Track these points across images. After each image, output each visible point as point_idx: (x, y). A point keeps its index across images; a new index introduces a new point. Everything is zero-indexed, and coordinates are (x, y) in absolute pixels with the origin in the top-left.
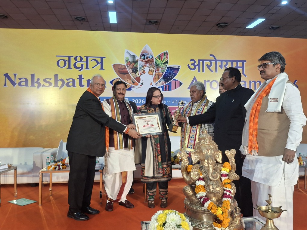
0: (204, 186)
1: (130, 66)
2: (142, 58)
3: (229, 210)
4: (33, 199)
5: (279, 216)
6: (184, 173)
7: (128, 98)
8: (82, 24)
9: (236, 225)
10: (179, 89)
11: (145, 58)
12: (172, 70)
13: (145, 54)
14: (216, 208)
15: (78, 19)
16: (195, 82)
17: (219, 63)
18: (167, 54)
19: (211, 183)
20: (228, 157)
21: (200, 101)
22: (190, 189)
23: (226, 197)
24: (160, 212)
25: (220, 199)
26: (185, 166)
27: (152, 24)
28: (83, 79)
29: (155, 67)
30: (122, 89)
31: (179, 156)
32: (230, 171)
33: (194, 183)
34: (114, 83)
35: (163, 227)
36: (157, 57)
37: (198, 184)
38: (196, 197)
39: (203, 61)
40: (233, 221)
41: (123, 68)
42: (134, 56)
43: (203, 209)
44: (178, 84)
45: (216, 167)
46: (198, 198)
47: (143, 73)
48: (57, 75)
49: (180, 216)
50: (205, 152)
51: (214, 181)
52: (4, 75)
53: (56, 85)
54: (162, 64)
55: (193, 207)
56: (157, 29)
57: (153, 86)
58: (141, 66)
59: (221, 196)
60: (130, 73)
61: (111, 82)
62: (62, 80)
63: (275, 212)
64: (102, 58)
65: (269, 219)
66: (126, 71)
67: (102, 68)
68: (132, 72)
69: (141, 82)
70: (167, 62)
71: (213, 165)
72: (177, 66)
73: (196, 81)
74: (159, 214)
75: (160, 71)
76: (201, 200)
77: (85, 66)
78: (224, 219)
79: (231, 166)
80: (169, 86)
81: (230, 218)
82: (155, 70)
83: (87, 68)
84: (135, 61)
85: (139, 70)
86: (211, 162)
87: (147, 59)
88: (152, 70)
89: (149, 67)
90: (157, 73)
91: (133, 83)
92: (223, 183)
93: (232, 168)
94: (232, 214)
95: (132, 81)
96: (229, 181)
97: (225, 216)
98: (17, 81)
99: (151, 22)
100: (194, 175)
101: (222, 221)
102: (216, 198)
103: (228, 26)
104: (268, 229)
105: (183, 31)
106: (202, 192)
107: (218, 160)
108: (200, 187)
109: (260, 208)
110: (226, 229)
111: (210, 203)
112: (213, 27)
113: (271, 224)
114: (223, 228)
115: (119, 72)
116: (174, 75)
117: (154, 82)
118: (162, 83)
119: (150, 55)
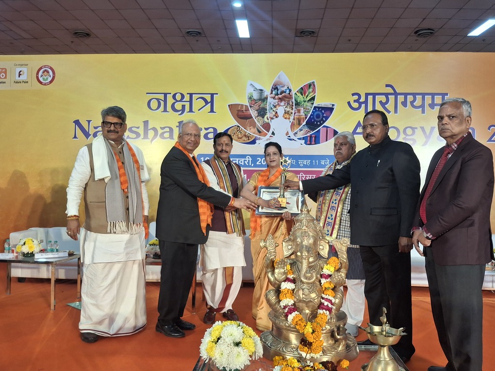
0: (293, 290)
1: (255, 106)
2: (274, 92)
6: (268, 270)
7: (251, 156)
8: (197, 41)
9: (337, 352)
11: (279, 93)
13: (278, 87)
14: (304, 324)
15: (191, 34)
16: (358, 129)
17: (401, 99)
18: (315, 86)
19: (302, 287)
21: (346, 163)
22: (275, 294)
23: (323, 309)
25: (315, 311)
27: (306, 35)
29: (294, 107)
30: (226, 144)
33: (279, 287)
35: (215, 343)
36: (297, 92)
37: (284, 288)
38: (280, 305)
39: (374, 95)
40: (334, 346)
41: (244, 109)
42: (261, 90)
43: (286, 324)
44: (330, 133)
47: (274, 117)
48: (147, 121)
49: (242, 330)
50: (299, 240)
51: (308, 283)
52: (74, 122)
53: (146, 136)
54: (305, 101)
57: (289, 137)
58: (272, 106)
59: (317, 306)
60: (254, 118)
62: (154, 129)
64: (212, 95)
65: (381, 345)
66: (249, 113)
67: (212, 111)
68: (258, 116)
70: (313, 99)
74: (217, 325)
75: (302, 113)
76: (285, 310)
77: (187, 108)
78: (315, 341)
79: (341, 263)
80: (315, 137)
81: (331, 341)
82: (293, 112)
84: (263, 97)
86: (305, 255)
87: (281, 94)
88: (289, 111)
89: (285, 107)
90: (298, 117)
91: (259, 132)
92: (322, 288)
93: (341, 266)
95: (257, 129)
96: (331, 284)
97: (316, 336)
98: (92, 131)
99: (302, 33)
100: (279, 273)
101: (311, 343)
102: (310, 309)
103: (434, 34)
104: (379, 362)
105: (358, 44)
106: (288, 299)
107: (322, 253)
108: (286, 292)
109: (371, 329)
110: (317, 356)
111: (297, 316)
112: (409, 36)
113: (384, 354)
114: (312, 355)
115: (238, 115)
116: (324, 119)
117: (292, 131)
118: (304, 132)
119: (286, 88)
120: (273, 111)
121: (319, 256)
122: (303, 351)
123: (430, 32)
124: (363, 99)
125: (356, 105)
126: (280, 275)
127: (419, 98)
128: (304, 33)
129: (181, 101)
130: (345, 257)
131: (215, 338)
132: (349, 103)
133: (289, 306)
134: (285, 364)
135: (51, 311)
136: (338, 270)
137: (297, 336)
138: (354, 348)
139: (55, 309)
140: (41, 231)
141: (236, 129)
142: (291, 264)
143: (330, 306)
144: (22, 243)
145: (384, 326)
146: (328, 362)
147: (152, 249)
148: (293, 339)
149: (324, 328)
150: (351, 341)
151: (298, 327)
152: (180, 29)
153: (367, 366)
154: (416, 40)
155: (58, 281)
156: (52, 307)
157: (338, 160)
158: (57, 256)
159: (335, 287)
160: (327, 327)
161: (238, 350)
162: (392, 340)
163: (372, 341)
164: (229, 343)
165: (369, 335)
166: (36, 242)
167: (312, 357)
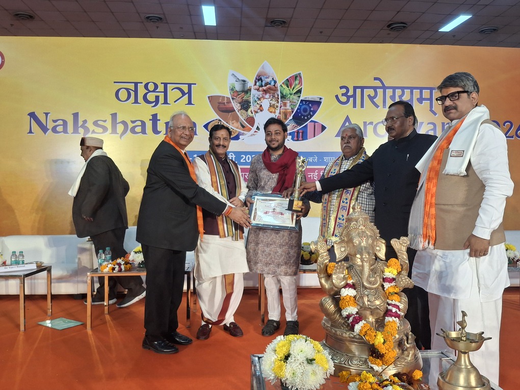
0: (355, 297)
1: (237, 99)
2: (258, 84)
3: (395, 337)
4: (76, 320)
5: (478, 348)
6: (322, 276)
7: (235, 153)
8: (157, 27)
9: (407, 363)
10: (321, 136)
11: (263, 84)
12: (308, 105)
13: (262, 78)
14: (374, 334)
15: (151, 19)
16: (347, 124)
17: (389, 92)
18: (301, 78)
19: (366, 293)
20: (396, 250)
21: (354, 157)
22: (332, 301)
23: (391, 316)
24: (280, 338)
25: (381, 318)
26: (323, 264)
27: (276, 25)
28: (159, 120)
29: (280, 100)
30: (224, 138)
31: (314, 247)
32: (399, 273)
33: (338, 293)
34: (210, 127)
35: (284, 362)
36: (283, 83)
37: (345, 295)
38: (341, 315)
39: (363, 88)
40: (402, 356)
41: (225, 101)
42: (244, 81)
43: (351, 335)
44: (318, 128)
45: (375, 266)
46: (344, 316)
47: (259, 111)
48: (116, 114)
49: (312, 345)
50: (356, 241)
51: (370, 289)
52: (28, 115)
53: (114, 131)
54: (291, 94)
55: (336, 331)
56: (285, 35)
58: (256, 99)
59: (382, 313)
60: (237, 111)
61: (206, 126)
62: (124, 123)
63: (472, 341)
64: (190, 85)
65: (461, 352)
66: (231, 106)
67: (190, 103)
68: (241, 109)
69: (255, 126)
70: (299, 91)
71: (370, 262)
72: (316, 98)
73: (350, 122)
74: (279, 341)
75: (288, 107)
76: (348, 320)
77: (162, 100)
78: (387, 351)
79: (401, 265)
80: (303, 133)
81: (398, 351)
82: (279, 105)
83: (166, 102)
84: (246, 89)
85: (253, 104)
86: (367, 258)
87: (266, 86)
88: (274, 105)
89: (270, 100)
90: (284, 111)
91: (243, 127)
92: (386, 293)
93: (402, 269)
94: (400, 344)
95: (241, 123)
96: (396, 289)
97: (388, 347)
98: (50, 125)
99: (273, 23)
100: (337, 278)
101: (384, 354)
102: (375, 317)
103: (407, 27)
105: (329, 36)
106: (352, 308)
107: (379, 254)
108: (348, 299)
109: (447, 335)
110: (390, 368)
111: (364, 326)
112: (382, 29)
113: (465, 362)
114: (384, 367)
115: (218, 108)
116: (311, 113)
118: (290, 127)
119: (270, 79)
120: (258, 104)
121: (377, 258)
122: (376, 364)
123: (403, 26)
124: (351, 93)
125: (344, 99)
126: (339, 281)
127: (407, 92)
128: (275, 23)
129: (154, 91)
130: (405, 257)
131: (281, 355)
132: (337, 97)
134: (357, 379)
135: (21, 332)
137: (361, 347)
139: (25, 330)
141: (217, 124)
142: (347, 268)
145: (463, 331)
146: (401, 374)
147: (137, 257)
154: (389, 34)
156: (22, 328)
157: (345, 155)
161: (312, 368)
164: (301, 360)
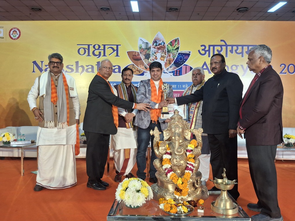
1: (143, 53)
8: (107, 14)
9: (197, 195)
10: (189, 73)
11: (157, 45)
13: (157, 41)
14: (177, 179)
15: (103, 9)
18: (179, 41)
19: (176, 157)
21: (199, 85)
22: (159, 162)
23: (188, 170)
25: (184, 171)
26: (156, 141)
29: (167, 53)
30: (129, 75)
31: (152, 133)
33: (162, 157)
35: (125, 191)
36: (169, 44)
37: (165, 158)
38: (163, 168)
39: (214, 46)
40: (195, 192)
41: (137, 54)
42: (147, 43)
43: (167, 179)
44: (188, 69)
45: (183, 143)
47: (155, 59)
48: (78, 62)
49: (141, 183)
50: (173, 130)
52: (33, 62)
53: (77, 71)
54: (173, 50)
56: (178, 16)
57: (164, 71)
58: (153, 52)
59: (184, 168)
60: (143, 60)
62: (82, 66)
64: (117, 46)
65: (223, 190)
66: (139, 57)
67: (117, 55)
68: (145, 59)
70: (178, 48)
71: (179, 141)
72: (187, 52)
73: (206, 65)
74: (126, 181)
75: (171, 57)
76: (165, 171)
77: (102, 54)
78: (183, 188)
80: (179, 71)
81: (193, 188)
82: (166, 56)
84: (148, 48)
85: (152, 56)
87: (159, 45)
88: (163, 56)
89: (161, 53)
90: (169, 59)
91: (146, 68)
92: (187, 158)
93: (198, 145)
95: (145, 66)
96: (193, 155)
98: (44, 68)
100: (161, 150)
101: (181, 190)
102: (181, 170)
103: (248, 10)
104: (222, 200)
105: (203, 16)
106: (167, 165)
107: (187, 137)
108: (166, 160)
109: (217, 181)
110: (185, 197)
111: (173, 174)
112: (233, 12)
113: (224, 195)
114: (182, 197)
115: (133, 58)
116: (184, 60)
117: (165, 67)
118: (173, 68)
119: (161, 42)
120: (154, 55)
121: (185, 139)
122: (177, 195)
123: (246, 9)
124: (207, 49)
125: (203, 52)
126: (162, 151)
127: (240, 48)
128: (172, 10)
129: (98, 49)
130: (200, 139)
131: (124, 188)
132: (199, 51)
133: (168, 168)
134: (166, 202)
135: (21, 176)
136: (196, 147)
137: (173, 186)
138: (206, 193)
139: (24, 175)
140: (14, 129)
141: (132, 67)
142: (169, 144)
143: (192, 168)
144: (3, 135)
145: (224, 179)
146: (191, 201)
147: (83, 138)
148: (171, 188)
149: (189, 181)
150: (204, 188)
151: (173, 181)
152: (96, 6)
153: (214, 203)
154: (238, 14)
155: (26, 159)
156: (22, 174)
157: (194, 83)
158: (24, 143)
159: (195, 157)
160: (190, 180)
161: (138, 194)
162: (229, 187)
163: (217, 188)
164: (133, 190)
165: (215, 184)
166: (11, 135)
167: (182, 198)
